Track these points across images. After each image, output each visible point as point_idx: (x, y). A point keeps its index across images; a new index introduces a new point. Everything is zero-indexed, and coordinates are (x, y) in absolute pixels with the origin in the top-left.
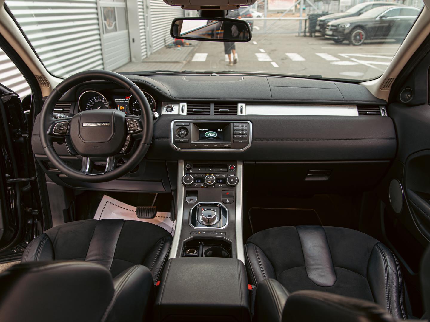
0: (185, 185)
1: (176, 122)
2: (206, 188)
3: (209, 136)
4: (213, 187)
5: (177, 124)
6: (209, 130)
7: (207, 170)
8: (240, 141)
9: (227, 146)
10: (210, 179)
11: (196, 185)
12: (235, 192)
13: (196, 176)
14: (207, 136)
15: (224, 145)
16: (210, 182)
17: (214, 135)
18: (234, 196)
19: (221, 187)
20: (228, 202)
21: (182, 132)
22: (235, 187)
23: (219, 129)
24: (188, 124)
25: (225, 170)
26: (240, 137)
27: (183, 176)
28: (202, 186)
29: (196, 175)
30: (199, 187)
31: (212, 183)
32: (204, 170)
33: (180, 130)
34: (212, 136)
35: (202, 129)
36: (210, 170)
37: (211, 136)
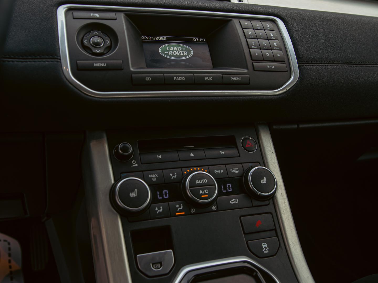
0: (124, 215)
1: (69, 10)
2: (194, 214)
3: (173, 56)
4: (214, 208)
5: (77, 14)
6: (168, 39)
7: (183, 155)
8: (270, 67)
9: (240, 79)
10: (203, 185)
11: (159, 210)
12: (274, 215)
13: (154, 180)
14: (167, 54)
15: (232, 78)
16: (205, 194)
17: (185, 53)
18: (275, 229)
19: (235, 207)
20: (267, 252)
21: (98, 40)
22: (271, 201)
23: (196, 36)
24: (112, 15)
25: (232, 152)
26: (268, 55)
27: (113, 181)
28: (180, 211)
29: (154, 177)
30: (170, 213)
31: (210, 195)
32: (173, 155)
33: (90, 32)
34: (180, 56)
35: (147, 35)
36: (192, 154)
37: (177, 56)
